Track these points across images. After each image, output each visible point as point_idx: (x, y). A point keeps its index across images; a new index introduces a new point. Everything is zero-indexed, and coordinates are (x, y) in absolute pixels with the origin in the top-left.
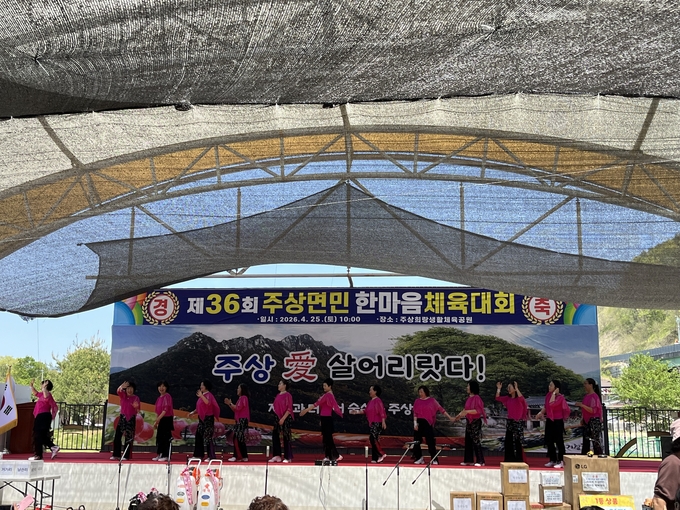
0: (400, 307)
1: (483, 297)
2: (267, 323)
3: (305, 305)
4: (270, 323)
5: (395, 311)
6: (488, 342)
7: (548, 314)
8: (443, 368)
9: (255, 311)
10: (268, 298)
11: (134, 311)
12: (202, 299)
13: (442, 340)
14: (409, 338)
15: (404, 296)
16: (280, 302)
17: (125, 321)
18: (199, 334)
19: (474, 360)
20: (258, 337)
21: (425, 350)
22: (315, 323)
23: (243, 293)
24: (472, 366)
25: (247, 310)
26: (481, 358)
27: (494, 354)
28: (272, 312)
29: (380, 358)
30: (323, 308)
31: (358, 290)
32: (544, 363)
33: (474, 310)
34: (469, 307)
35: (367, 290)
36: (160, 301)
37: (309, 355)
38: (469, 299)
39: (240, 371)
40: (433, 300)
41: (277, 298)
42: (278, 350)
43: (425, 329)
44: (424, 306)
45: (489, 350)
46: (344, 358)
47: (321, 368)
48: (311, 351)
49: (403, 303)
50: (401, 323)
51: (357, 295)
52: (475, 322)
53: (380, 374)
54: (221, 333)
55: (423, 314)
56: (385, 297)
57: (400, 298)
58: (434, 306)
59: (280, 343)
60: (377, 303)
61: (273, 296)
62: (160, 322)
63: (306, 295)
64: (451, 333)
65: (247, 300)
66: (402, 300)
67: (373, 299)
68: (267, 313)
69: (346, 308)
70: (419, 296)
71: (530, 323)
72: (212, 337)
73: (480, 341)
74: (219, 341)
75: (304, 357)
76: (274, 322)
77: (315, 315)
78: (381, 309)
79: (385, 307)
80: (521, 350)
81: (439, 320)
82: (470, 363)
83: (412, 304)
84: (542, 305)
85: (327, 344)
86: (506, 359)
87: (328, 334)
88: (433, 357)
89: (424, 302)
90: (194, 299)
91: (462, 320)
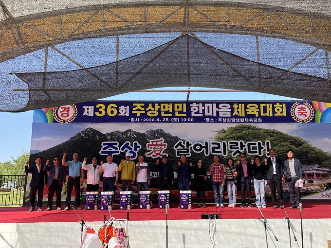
0: (218, 113)
1: (268, 106)
2: (135, 122)
3: (159, 111)
4: (137, 122)
5: (215, 115)
6: (271, 133)
7: (306, 116)
8: (245, 149)
9: (127, 114)
10: (136, 106)
11: (47, 114)
12: (93, 107)
13: (244, 132)
14: (224, 131)
15: (220, 106)
16: (143, 109)
17: (41, 120)
18: (91, 129)
19: (264, 144)
20: (130, 131)
21: (234, 138)
22: (166, 122)
23: (119, 104)
24: (263, 148)
25: (122, 114)
26: (268, 143)
27: (275, 140)
28: (138, 115)
29: (206, 143)
30: (171, 113)
31: (192, 102)
32: (305, 145)
33: (262, 114)
34: (259, 112)
35: (198, 102)
36: (65, 108)
37: (162, 142)
38: (259, 108)
39: (118, 152)
40: (238, 108)
41: (142, 107)
42: (142, 139)
43: (234, 125)
44: (232, 112)
45: (272, 138)
46: (184, 143)
47: (170, 150)
48: (163, 139)
49: (219, 110)
50: (219, 122)
51: (191, 105)
52: (263, 122)
53: (207, 153)
54: (105, 128)
55: (232, 117)
56: (208, 107)
57: (218, 107)
58: (238, 112)
59: (144, 134)
60: (204, 110)
61: (139, 106)
62: (64, 121)
63: (159, 105)
64: (249, 128)
65: (122, 108)
66: (219, 108)
67: (201, 108)
68: (135, 116)
69: (184, 113)
70: (229, 106)
71: (296, 122)
72: (100, 131)
73: (267, 132)
74: (104, 133)
75: (159, 143)
76: (140, 122)
77: (166, 117)
78: (206, 114)
79: (209, 112)
80: (291, 138)
81: (242, 120)
82: (262, 146)
83: (225, 111)
84: (302, 111)
85: (173, 134)
86: (283, 143)
87: (174, 129)
88: (239, 142)
89: (233, 109)
90: (88, 107)
91: (255, 120)
